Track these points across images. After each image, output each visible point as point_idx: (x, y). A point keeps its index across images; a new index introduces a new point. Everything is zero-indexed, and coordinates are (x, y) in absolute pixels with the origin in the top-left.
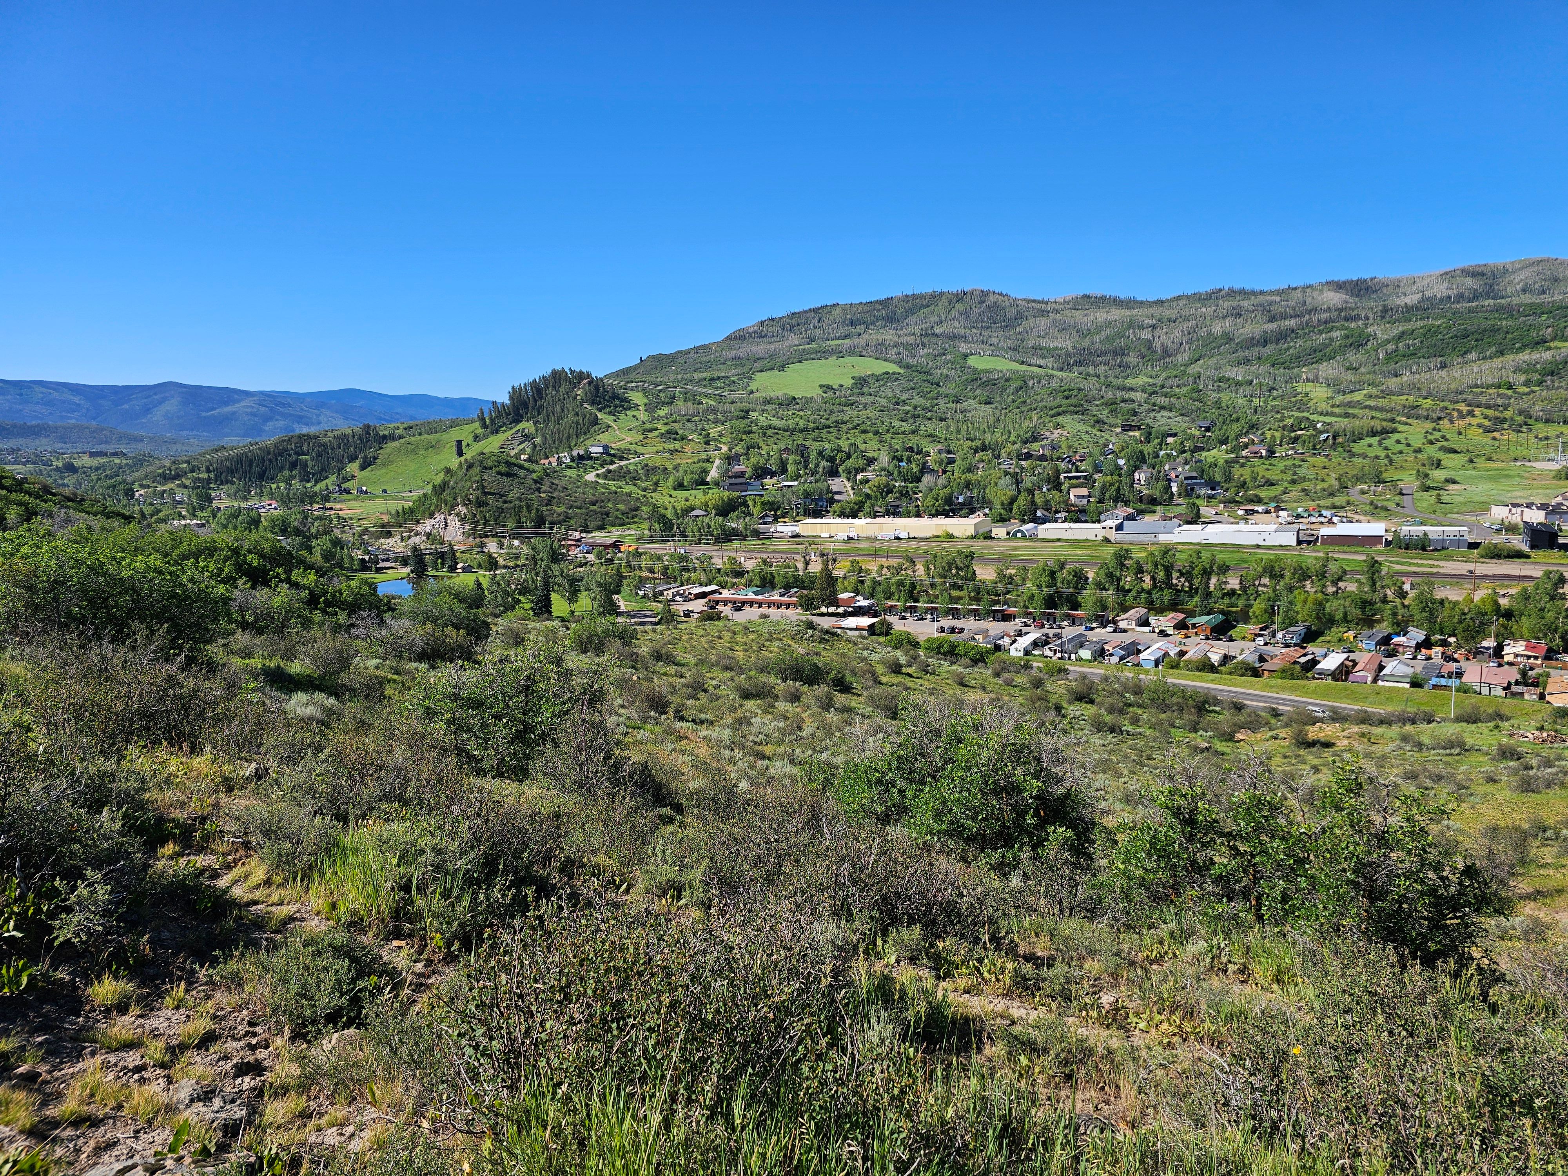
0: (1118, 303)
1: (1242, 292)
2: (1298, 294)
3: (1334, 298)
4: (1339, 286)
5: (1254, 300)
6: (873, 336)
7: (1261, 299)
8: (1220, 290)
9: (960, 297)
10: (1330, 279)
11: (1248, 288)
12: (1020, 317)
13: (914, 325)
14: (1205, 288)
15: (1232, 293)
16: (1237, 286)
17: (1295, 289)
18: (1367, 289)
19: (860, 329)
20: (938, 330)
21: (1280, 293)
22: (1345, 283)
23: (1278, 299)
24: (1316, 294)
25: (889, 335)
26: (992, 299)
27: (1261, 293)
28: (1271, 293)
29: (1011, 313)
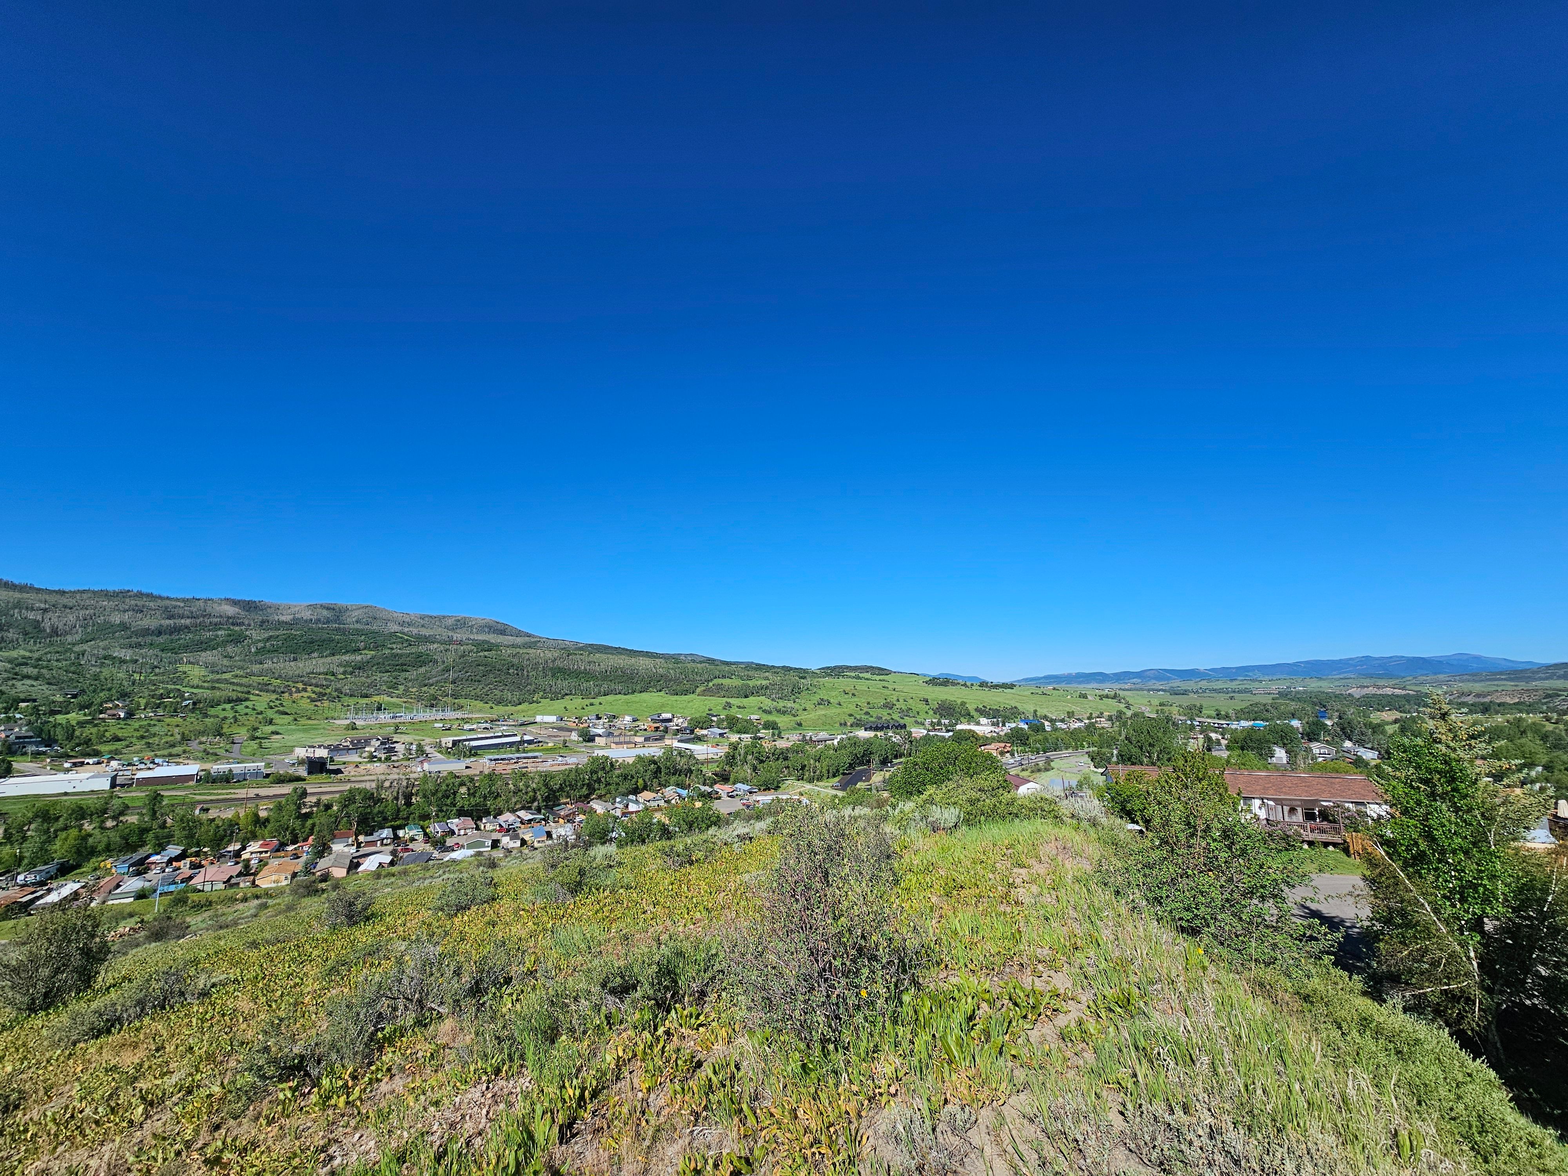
1: (150, 596)
2: (201, 603)
3: (230, 610)
4: (235, 603)
5: (160, 603)
7: (167, 602)
8: (129, 591)
10: (228, 597)
11: (155, 593)
14: (113, 587)
15: (140, 595)
16: (145, 590)
17: (199, 600)
18: (256, 608)
21: (184, 600)
22: (239, 601)
23: (182, 605)
24: (215, 606)
27: (168, 598)
28: (177, 600)
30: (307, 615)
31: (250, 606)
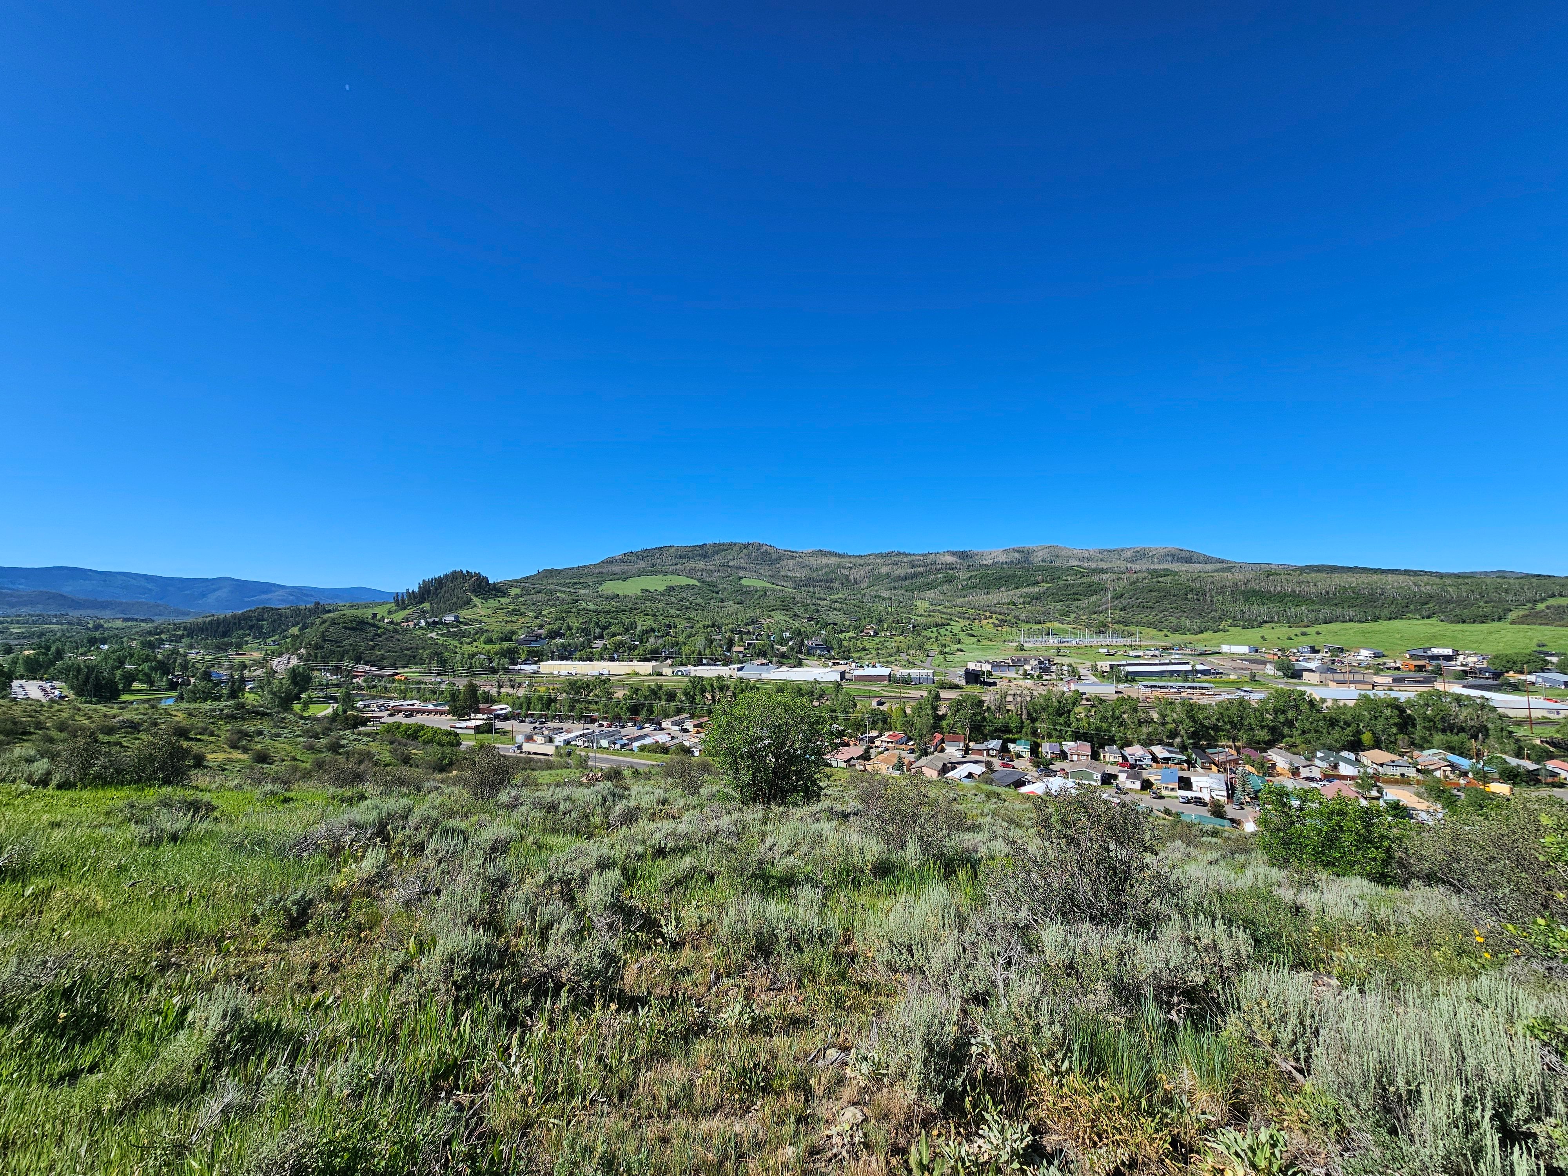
0: (837, 555)
1: (904, 554)
2: (933, 556)
3: (950, 559)
4: (954, 554)
5: (910, 558)
6: (692, 564)
9: (746, 546)
12: (779, 559)
13: (718, 560)
14: (884, 551)
15: (899, 554)
16: (901, 551)
17: (931, 553)
18: (967, 556)
19: (684, 561)
20: (731, 564)
21: (923, 555)
25: (701, 565)
26: (764, 548)
28: (918, 555)
29: (774, 556)
30: (1003, 558)
31: (963, 555)
